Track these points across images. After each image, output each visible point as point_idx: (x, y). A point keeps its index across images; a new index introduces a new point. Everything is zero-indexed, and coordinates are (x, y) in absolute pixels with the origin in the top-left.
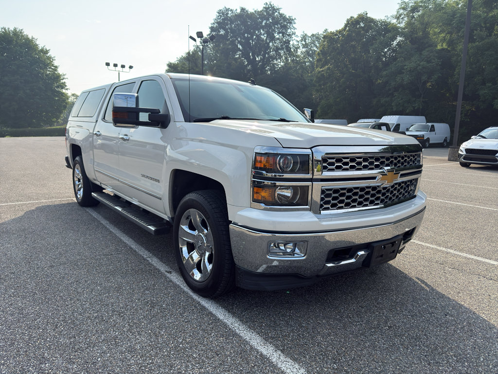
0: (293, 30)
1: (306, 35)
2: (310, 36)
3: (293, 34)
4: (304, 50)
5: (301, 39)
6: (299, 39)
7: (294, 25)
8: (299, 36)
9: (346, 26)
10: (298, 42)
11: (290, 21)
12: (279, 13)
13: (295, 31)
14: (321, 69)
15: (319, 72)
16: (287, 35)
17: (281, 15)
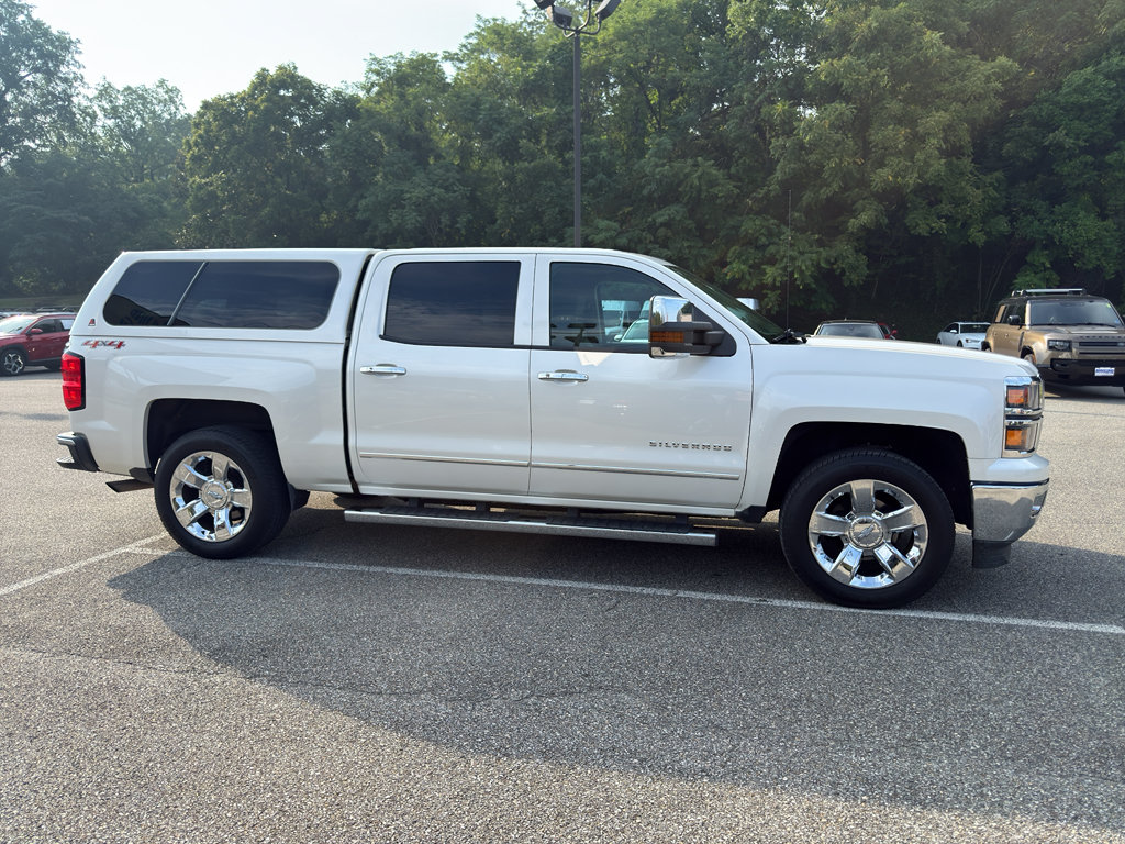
0: (74, 69)
1: (110, 85)
2: (121, 89)
3: (75, 79)
4: (111, 123)
5: (96, 93)
6: (92, 93)
7: (77, 57)
8: (92, 85)
9: (255, 87)
10: (91, 101)
11: (64, 44)
12: (29, 16)
13: (82, 71)
14: (203, 181)
15: (200, 187)
16: (60, 78)
17: (37, 25)
